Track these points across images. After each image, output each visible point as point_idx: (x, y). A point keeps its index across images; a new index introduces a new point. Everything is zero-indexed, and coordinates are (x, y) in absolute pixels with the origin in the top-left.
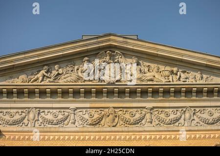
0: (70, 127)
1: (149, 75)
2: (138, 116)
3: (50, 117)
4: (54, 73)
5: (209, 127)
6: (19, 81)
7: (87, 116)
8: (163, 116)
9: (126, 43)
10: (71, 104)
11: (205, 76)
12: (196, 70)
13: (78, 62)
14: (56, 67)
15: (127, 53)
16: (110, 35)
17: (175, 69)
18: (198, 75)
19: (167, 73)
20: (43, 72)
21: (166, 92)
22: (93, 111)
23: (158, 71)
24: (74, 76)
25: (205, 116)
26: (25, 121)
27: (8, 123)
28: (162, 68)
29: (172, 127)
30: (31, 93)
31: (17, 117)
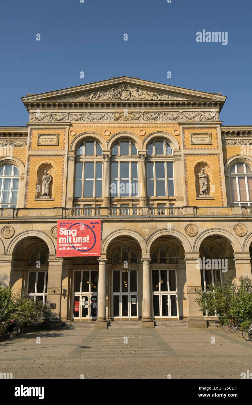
0: (105, 121)
1: (143, 97)
2: (137, 116)
3: (95, 116)
4: (98, 95)
5: (172, 122)
6: (81, 99)
7: (113, 116)
8: (149, 116)
9: (132, 81)
10: (106, 110)
11: (170, 97)
12: (166, 94)
13: (109, 90)
14: (99, 92)
15: (133, 85)
16: (124, 77)
17: (155, 94)
18: (167, 96)
19: (151, 95)
20: (92, 95)
21: (151, 105)
22: (116, 114)
23: (147, 95)
24: (107, 97)
25: (170, 116)
26: (84, 119)
27: (75, 120)
28: (149, 93)
29: (153, 121)
30: (86, 105)
31: (80, 117)
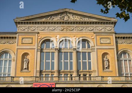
0: (56, 31)
1: (75, 19)
2: (72, 29)
3: (51, 29)
4: (52, 18)
5: (90, 32)
6: (44, 20)
7: (60, 29)
8: (78, 29)
10: (56, 26)
11: (89, 19)
12: (87, 17)
13: (58, 15)
14: (53, 16)
15: (70, 13)
16: (66, 9)
17: (82, 17)
18: (87, 19)
19: (80, 18)
20: (49, 18)
21: (79, 23)
22: (62, 27)
24: (57, 19)
25: (89, 29)
26: (45, 30)
27: (40, 30)
29: (81, 31)
30: (47, 23)
31: (43, 29)
